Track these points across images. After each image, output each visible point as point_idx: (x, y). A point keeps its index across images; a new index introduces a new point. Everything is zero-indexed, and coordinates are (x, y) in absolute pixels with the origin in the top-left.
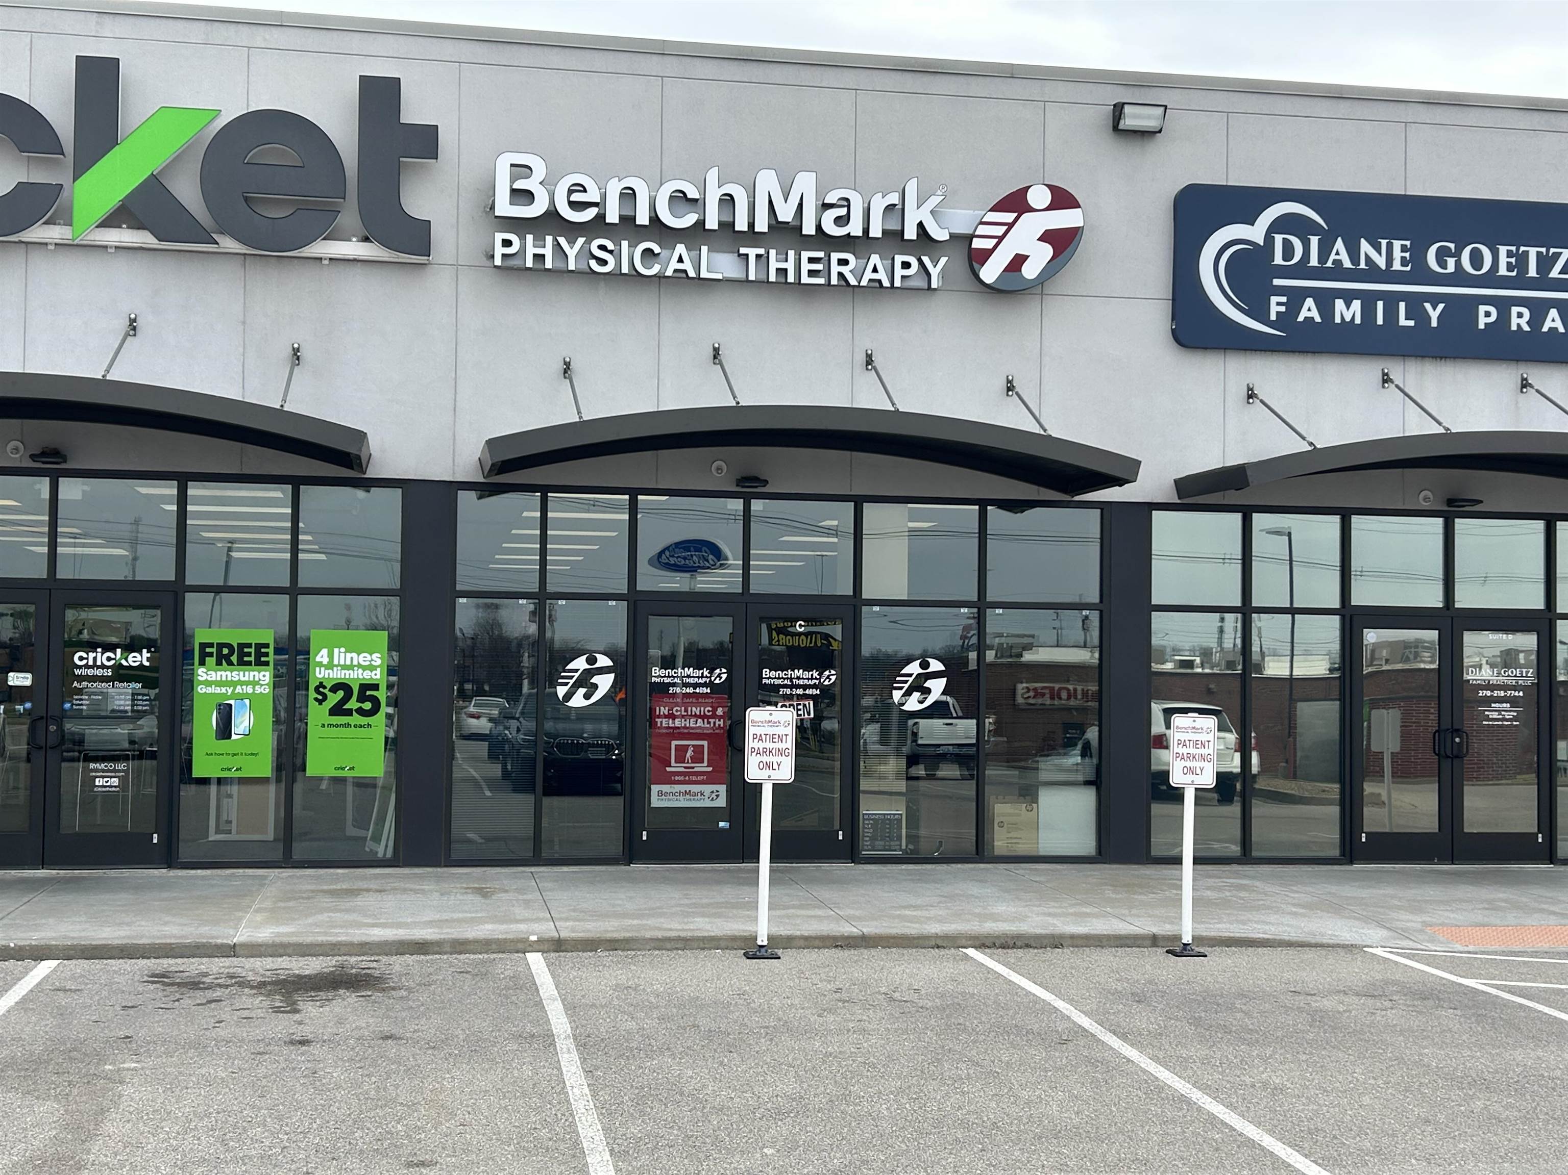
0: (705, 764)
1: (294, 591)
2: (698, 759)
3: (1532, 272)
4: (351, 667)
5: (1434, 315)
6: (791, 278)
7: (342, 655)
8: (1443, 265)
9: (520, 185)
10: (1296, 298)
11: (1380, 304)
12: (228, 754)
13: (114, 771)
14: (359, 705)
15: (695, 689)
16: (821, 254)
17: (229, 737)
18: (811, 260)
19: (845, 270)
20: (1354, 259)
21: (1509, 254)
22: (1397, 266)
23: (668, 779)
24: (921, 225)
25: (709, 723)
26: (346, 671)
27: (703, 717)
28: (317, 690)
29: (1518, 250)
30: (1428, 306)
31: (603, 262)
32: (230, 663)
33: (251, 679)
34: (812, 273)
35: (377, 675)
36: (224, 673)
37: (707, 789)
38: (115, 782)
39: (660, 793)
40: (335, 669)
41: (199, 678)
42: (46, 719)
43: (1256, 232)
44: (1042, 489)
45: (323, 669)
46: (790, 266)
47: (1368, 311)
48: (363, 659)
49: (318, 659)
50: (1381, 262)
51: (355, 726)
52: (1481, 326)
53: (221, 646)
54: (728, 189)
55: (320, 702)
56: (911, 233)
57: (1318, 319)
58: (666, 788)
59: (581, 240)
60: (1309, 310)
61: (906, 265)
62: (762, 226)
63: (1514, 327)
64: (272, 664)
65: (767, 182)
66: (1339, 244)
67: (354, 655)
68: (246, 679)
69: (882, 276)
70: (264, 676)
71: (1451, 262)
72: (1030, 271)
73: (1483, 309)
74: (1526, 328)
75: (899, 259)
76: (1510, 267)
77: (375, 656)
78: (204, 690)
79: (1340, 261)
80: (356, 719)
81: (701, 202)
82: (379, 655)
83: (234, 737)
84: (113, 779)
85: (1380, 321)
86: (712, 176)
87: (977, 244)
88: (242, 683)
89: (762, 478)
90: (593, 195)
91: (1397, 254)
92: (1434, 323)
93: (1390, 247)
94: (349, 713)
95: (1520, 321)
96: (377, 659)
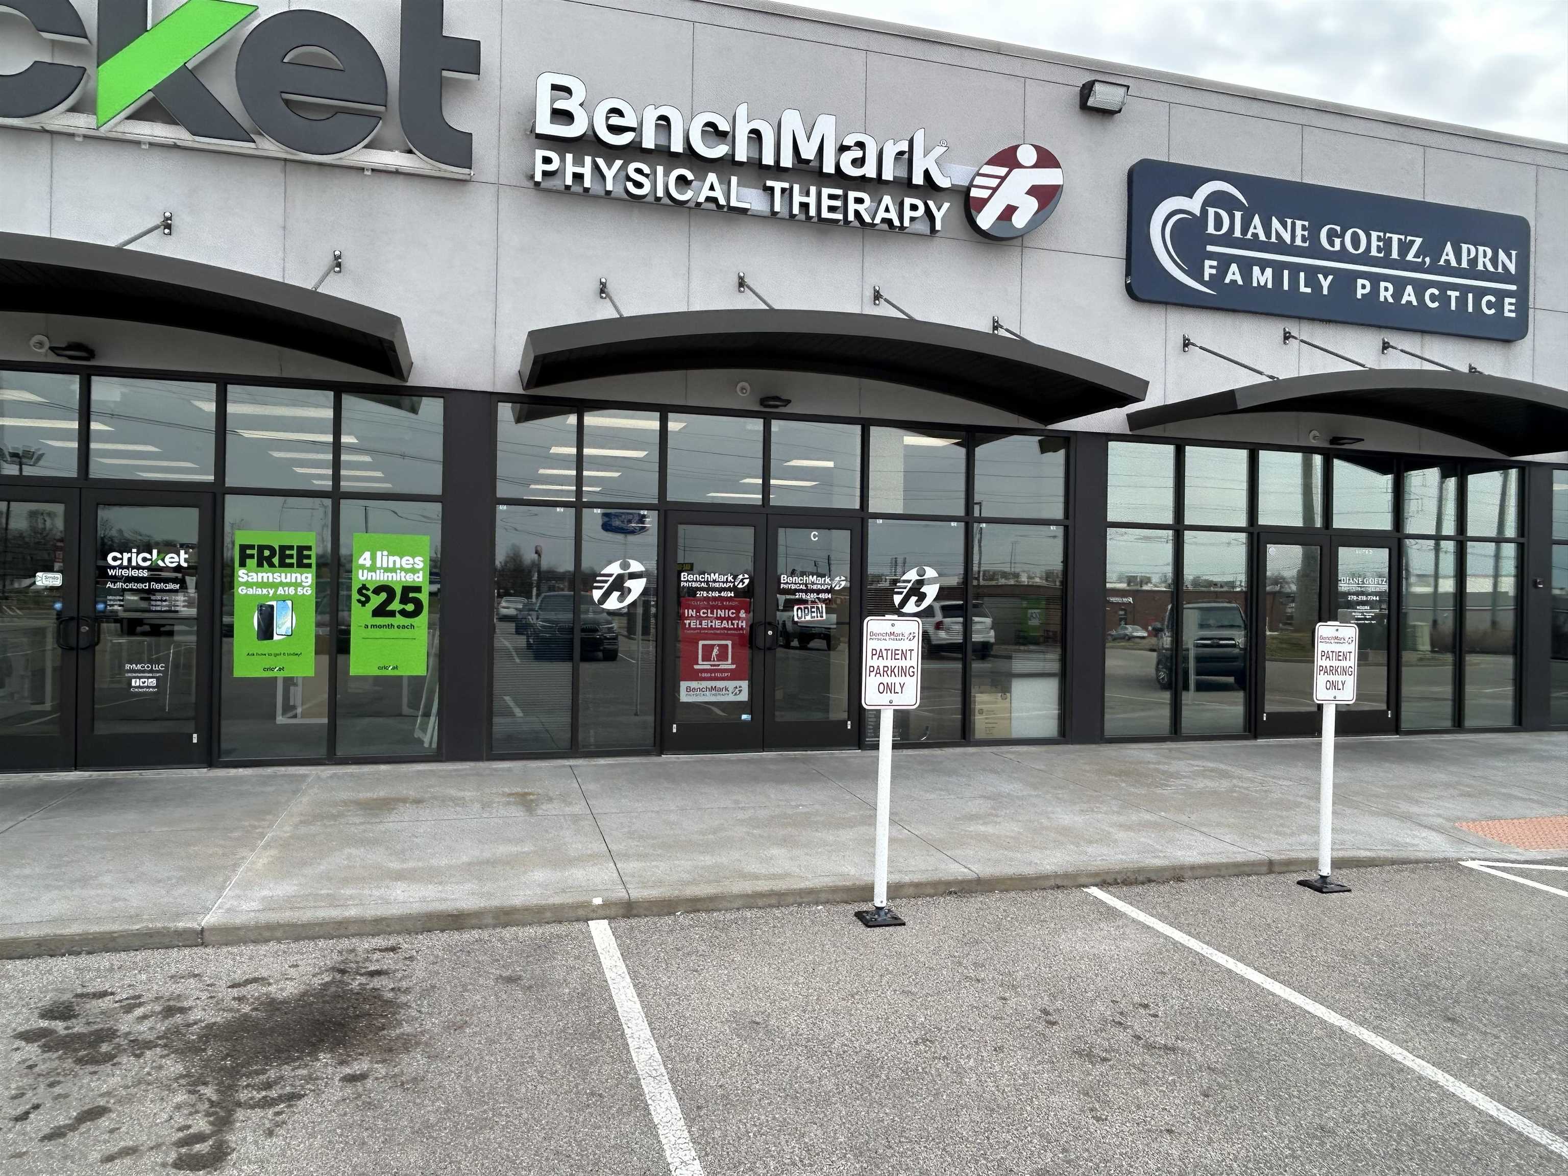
0: (730, 661)
1: (336, 495)
2: (722, 656)
3: (1395, 255)
4: (393, 570)
5: (1326, 283)
6: (813, 212)
7: (385, 558)
8: (1332, 244)
9: (560, 105)
10: (1224, 262)
11: (1286, 273)
12: (270, 655)
13: (151, 671)
14: (402, 606)
15: (720, 592)
16: (839, 192)
17: (271, 637)
18: (831, 197)
19: (861, 208)
20: (1268, 234)
21: (1379, 239)
22: (1298, 242)
23: (696, 676)
24: (927, 174)
25: (733, 624)
26: (389, 574)
27: (728, 619)
28: (360, 591)
29: (1385, 236)
30: (1321, 277)
31: (639, 185)
32: (271, 565)
33: (293, 580)
34: (832, 209)
35: (420, 578)
36: (264, 574)
37: (731, 684)
38: (153, 682)
39: (689, 689)
40: (378, 571)
41: (240, 579)
42: (78, 620)
43: (1194, 205)
44: (1021, 419)
45: (365, 571)
46: (812, 200)
47: (1278, 278)
48: (406, 562)
49: (361, 561)
50: (1287, 238)
51: (398, 627)
52: (1359, 296)
53: (261, 548)
54: (756, 125)
55: (363, 604)
56: (918, 179)
57: (1240, 282)
58: (694, 684)
59: (618, 163)
60: (1234, 274)
61: (914, 208)
62: (787, 161)
63: (1382, 299)
64: (314, 566)
65: (792, 122)
66: (1257, 220)
67: (397, 558)
68: (288, 580)
69: (893, 215)
70: (306, 578)
71: (1337, 241)
72: (1020, 220)
73: (1360, 282)
74: (1391, 300)
75: (908, 201)
76: (1379, 250)
77: (418, 560)
78: (245, 591)
79: (1257, 234)
80: (399, 620)
81: (730, 136)
82: (421, 559)
83: (276, 637)
84: (150, 680)
85: (1286, 287)
86: (742, 112)
87: (975, 193)
88: (282, 584)
89: (784, 397)
90: (629, 120)
91: (1299, 232)
92: (1325, 292)
93: (1294, 225)
94: (392, 614)
95: (1386, 293)
96: (420, 562)
